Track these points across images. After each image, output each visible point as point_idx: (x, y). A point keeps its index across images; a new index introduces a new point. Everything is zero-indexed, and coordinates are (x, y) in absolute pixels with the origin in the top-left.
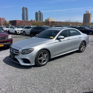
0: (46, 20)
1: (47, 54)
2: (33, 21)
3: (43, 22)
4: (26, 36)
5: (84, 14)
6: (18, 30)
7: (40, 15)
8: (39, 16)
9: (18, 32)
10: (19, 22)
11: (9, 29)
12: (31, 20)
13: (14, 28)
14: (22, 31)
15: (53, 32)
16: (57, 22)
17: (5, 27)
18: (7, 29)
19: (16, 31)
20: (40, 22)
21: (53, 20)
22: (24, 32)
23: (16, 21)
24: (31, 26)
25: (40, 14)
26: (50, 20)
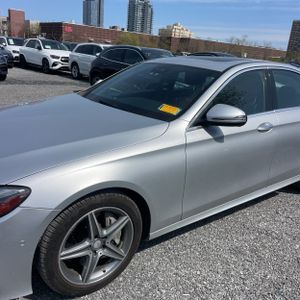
0: (162, 31)
1: (125, 219)
2: (119, 30)
3: (152, 39)
4: (77, 82)
5: (294, 23)
6: (53, 57)
7: (143, 11)
8: (139, 14)
9: (54, 64)
10: (70, 29)
11: (24, 48)
12: (114, 27)
13: (40, 48)
14: (66, 60)
15: (182, 75)
16: (198, 42)
17: (11, 41)
18: (17, 48)
19: (45, 60)
20: (141, 38)
21: (187, 34)
22: (74, 64)
23: (60, 24)
24: (102, 46)
25: (146, 7)
26: (177, 33)
